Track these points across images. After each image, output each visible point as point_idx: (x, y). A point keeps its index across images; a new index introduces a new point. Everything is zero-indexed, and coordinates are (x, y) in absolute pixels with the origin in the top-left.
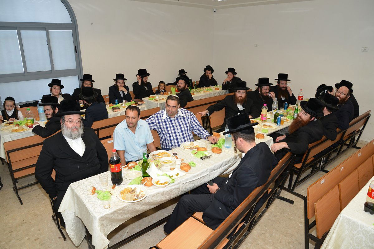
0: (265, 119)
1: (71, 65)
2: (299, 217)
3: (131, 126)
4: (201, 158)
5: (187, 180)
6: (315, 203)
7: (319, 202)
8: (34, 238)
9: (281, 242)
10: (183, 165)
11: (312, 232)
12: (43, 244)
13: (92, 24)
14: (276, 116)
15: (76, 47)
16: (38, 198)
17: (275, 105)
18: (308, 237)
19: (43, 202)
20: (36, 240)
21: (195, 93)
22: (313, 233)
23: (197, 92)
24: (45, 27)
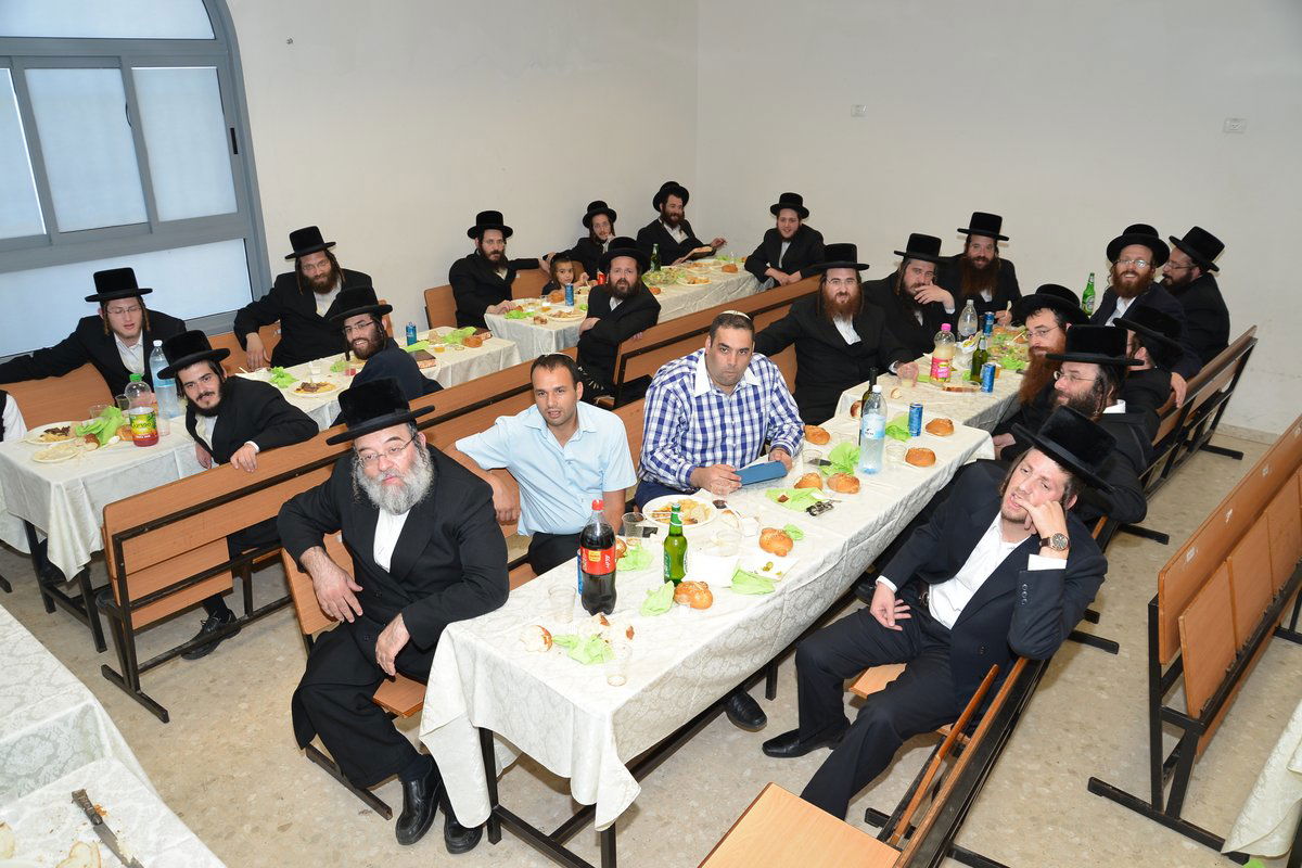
0: (944, 375)
1: (211, 195)
2: (1091, 673)
3: (557, 421)
4: (809, 510)
6: (1181, 617)
8: (272, 827)
9: (1059, 748)
10: (768, 536)
11: (1167, 702)
12: (315, 840)
13: (290, 42)
14: (979, 360)
15: (232, 130)
16: (217, 695)
17: (967, 324)
18: (1159, 716)
19: (244, 706)
20: (283, 828)
21: (662, 288)
22: (1175, 701)
23: (666, 282)
24: (119, 57)
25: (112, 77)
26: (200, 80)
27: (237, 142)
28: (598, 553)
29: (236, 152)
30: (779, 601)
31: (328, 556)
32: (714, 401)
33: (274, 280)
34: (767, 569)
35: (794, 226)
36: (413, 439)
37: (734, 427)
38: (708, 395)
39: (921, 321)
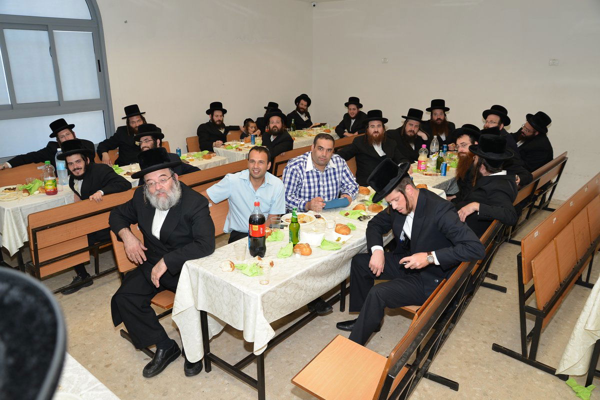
0: (424, 168)
1: (91, 92)
2: (494, 301)
4: (359, 218)
5: (353, 246)
6: (532, 261)
7: (537, 259)
8: (102, 365)
9: (479, 332)
10: (339, 227)
11: (529, 303)
12: (122, 371)
13: (126, 22)
14: (439, 162)
15: (99, 61)
16: (80, 310)
17: (434, 147)
18: (524, 310)
19: (92, 314)
20: (107, 366)
21: (296, 138)
22: (531, 303)
23: (297, 136)
24: (47, 25)
25: (44, 35)
26: (85, 38)
27: (101, 66)
28: (257, 226)
29: (100, 71)
30: (343, 253)
31: (131, 232)
32: (315, 174)
33: (116, 129)
34: (338, 240)
35: (356, 112)
36: (172, 176)
37: (324, 187)
38: (312, 172)
39: (413, 148)
